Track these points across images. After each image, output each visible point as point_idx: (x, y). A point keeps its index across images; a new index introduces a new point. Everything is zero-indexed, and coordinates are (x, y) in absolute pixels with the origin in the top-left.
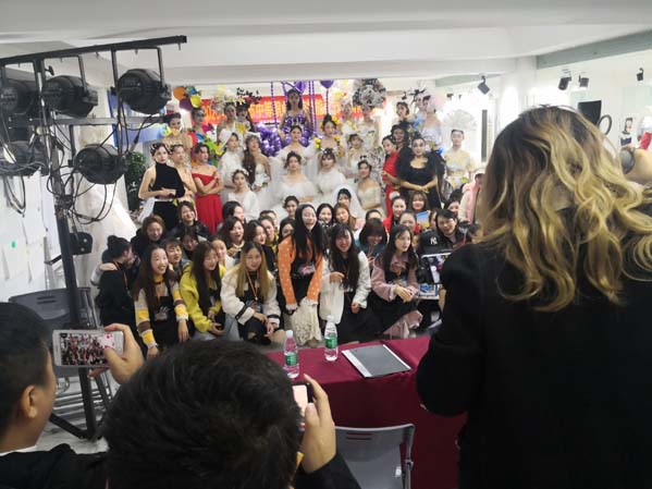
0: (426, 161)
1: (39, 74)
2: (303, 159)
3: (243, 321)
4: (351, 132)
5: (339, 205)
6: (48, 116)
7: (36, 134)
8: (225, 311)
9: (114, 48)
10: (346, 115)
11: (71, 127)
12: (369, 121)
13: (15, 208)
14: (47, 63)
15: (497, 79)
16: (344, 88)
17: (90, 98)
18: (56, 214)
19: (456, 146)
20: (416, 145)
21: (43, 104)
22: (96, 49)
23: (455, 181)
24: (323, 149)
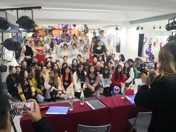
3: (51, 91)
4: (81, 39)
8: (46, 88)
9: (17, 9)
11: (2, 33)
12: (86, 36)
17: (9, 24)
19: (109, 44)
20: (99, 43)
22: (11, 9)
23: (108, 53)
24: (73, 43)
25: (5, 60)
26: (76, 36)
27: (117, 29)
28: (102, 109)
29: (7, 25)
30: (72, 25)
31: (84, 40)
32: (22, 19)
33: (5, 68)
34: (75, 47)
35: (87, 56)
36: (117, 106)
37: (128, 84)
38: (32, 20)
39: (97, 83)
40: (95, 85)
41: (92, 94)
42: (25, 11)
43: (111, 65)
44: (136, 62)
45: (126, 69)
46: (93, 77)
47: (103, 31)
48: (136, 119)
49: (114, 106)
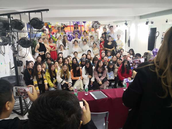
0: (112, 43)
1: (9, 19)
2: (78, 42)
3: (62, 84)
4: (91, 35)
5: (88, 54)
6: (11, 30)
7: (8, 34)
8: (58, 81)
9: (29, 12)
10: (90, 30)
11: (18, 33)
12: (96, 32)
13: (2, 54)
14: (11, 16)
15: (130, 21)
16: (89, 24)
17: (23, 25)
18: (13, 56)
21: (10, 27)
22: (24, 12)
25: (20, 56)
27: (126, 24)
28: (104, 99)
31: (94, 36)
33: (21, 63)
38: (42, 21)
39: (104, 76)
42: (35, 13)
46: (101, 71)
49: (115, 97)
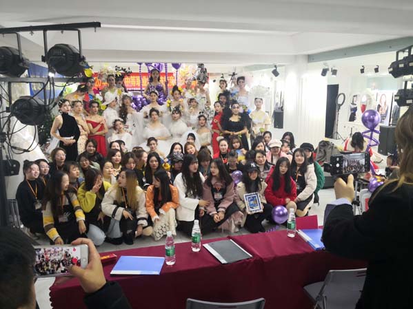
0: (240, 117)
3: (118, 218)
4: (191, 97)
5: (188, 143)
9: (45, 28)
10: (188, 86)
11: (9, 83)
15: (284, 67)
17: (24, 64)
19: (258, 108)
20: (234, 108)
22: (31, 29)
23: (257, 130)
24: (173, 107)
25: (15, 148)
26: (179, 91)
27: (276, 73)
28: (243, 263)
29: (21, 64)
30: (170, 65)
31: (197, 100)
32: (55, 52)
33: (15, 166)
34: (178, 115)
35: (207, 137)
36: (279, 254)
37: (303, 201)
38: (80, 54)
39: (230, 201)
40: (226, 204)
41: (219, 227)
42: (62, 32)
43: (263, 157)
44: (322, 150)
45: (298, 168)
46: (220, 187)
47: (243, 78)
48: (324, 285)
49: (270, 256)
